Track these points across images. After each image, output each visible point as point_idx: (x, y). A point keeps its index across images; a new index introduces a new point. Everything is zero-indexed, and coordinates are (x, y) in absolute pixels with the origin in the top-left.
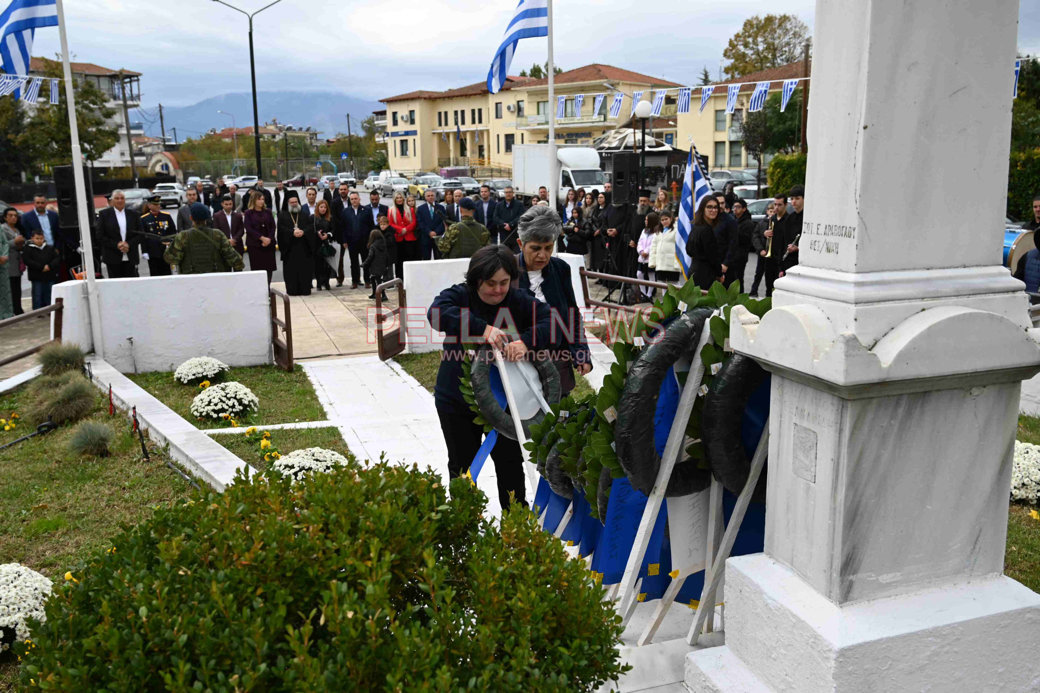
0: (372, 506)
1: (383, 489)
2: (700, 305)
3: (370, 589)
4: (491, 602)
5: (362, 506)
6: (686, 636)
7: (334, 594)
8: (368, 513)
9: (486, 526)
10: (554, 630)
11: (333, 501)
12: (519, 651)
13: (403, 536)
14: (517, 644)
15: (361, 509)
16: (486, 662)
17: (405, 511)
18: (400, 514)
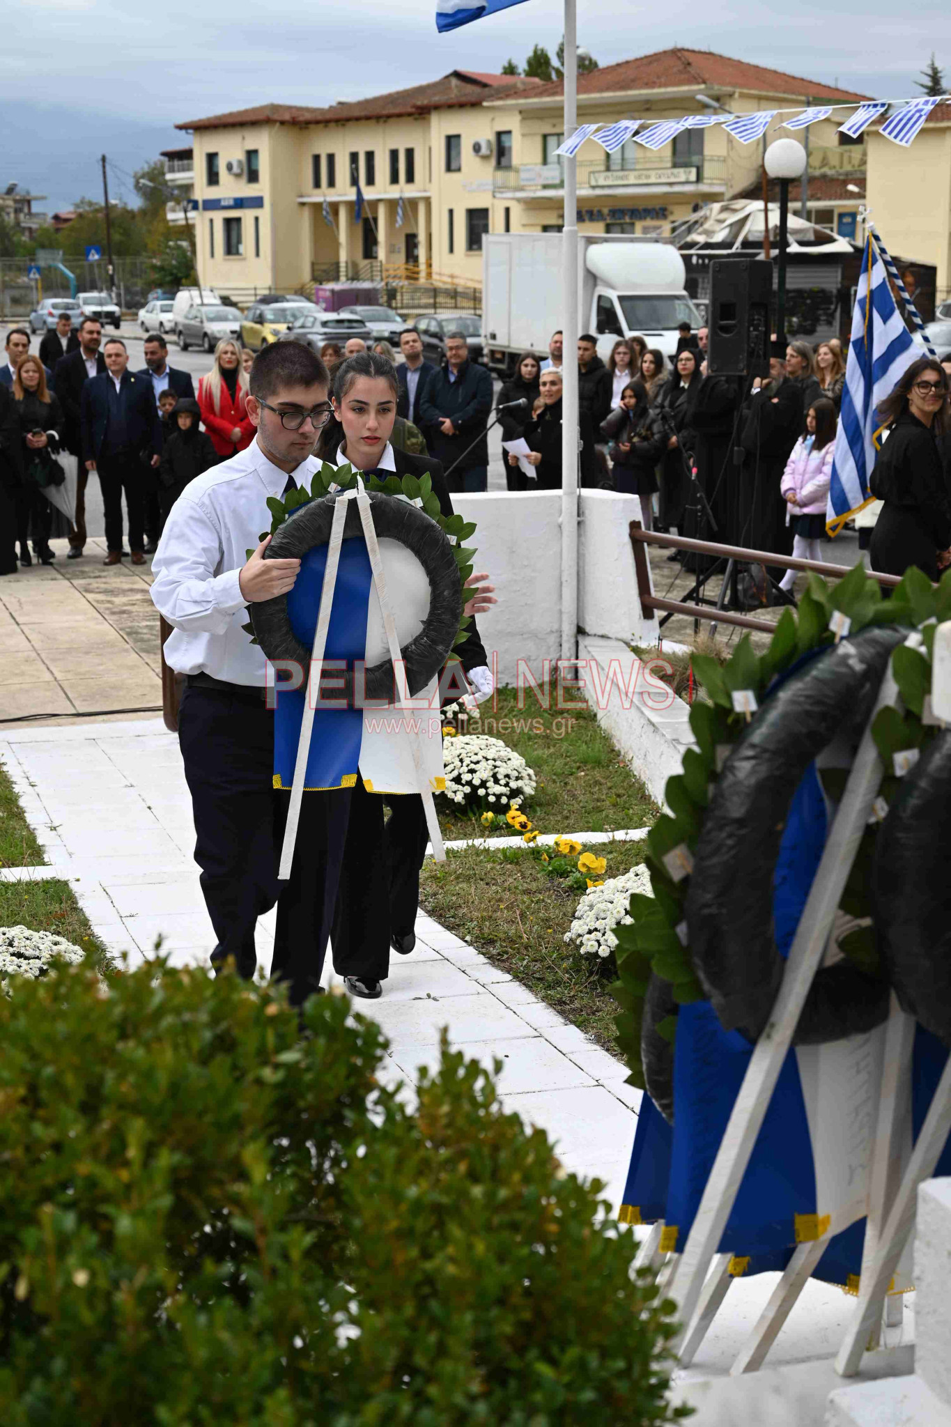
0: (131, 1049)
1: (160, 1012)
2: (879, 621)
3: (124, 1224)
4: (389, 1264)
5: (112, 1050)
6: (834, 1355)
7: (48, 1236)
8: (125, 1067)
9: (386, 1098)
10: (526, 1328)
11: (50, 1040)
12: (447, 1366)
13: (200, 1115)
14: (441, 1350)
15: (108, 1056)
16: (373, 1388)
17: (205, 1059)
18: (193, 1069)
